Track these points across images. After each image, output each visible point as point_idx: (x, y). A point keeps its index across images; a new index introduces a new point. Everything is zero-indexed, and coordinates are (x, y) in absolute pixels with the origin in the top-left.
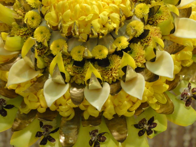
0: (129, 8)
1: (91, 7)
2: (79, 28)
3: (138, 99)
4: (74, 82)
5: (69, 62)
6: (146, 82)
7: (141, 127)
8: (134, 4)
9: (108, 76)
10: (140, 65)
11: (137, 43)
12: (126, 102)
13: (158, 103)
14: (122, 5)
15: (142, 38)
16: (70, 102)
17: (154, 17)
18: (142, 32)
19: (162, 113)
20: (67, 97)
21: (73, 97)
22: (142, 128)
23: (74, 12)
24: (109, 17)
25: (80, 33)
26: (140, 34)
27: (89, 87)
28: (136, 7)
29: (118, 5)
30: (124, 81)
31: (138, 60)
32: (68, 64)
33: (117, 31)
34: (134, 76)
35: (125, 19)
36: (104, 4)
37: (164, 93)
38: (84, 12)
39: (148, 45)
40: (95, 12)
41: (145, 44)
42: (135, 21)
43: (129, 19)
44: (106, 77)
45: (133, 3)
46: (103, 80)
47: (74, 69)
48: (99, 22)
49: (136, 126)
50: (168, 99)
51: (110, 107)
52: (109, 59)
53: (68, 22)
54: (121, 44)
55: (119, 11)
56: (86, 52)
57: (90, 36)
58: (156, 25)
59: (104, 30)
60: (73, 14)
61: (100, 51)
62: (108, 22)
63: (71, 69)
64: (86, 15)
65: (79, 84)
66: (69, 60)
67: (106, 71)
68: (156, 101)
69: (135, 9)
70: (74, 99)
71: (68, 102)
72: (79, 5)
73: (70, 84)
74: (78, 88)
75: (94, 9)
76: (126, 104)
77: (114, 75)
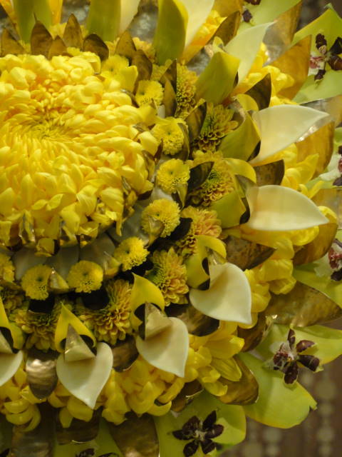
0: (144, 174)
1: (58, 179)
2: (35, 226)
3: (176, 377)
4: (34, 346)
5: (21, 303)
6: (191, 336)
7: (188, 436)
8: (154, 163)
9: (106, 328)
10: (177, 300)
11: (167, 251)
12: (149, 385)
13: (222, 380)
14: (127, 168)
15: (178, 239)
16: (27, 392)
17: (201, 188)
18: (176, 225)
19: (234, 402)
20: (21, 381)
21: (34, 381)
22: (192, 438)
23: (20, 192)
24: (98, 199)
25: (38, 238)
26: (172, 230)
27: (66, 356)
28: (161, 168)
29: (117, 170)
30: (143, 337)
31: (170, 289)
32: (18, 307)
33: (119, 227)
34: (164, 325)
35: (136, 198)
36: (87, 170)
37: (236, 357)
38: (43, 190)
39: (192, 254)
40: (66, 188)
41: (186, 251)
42: (159, 201)
43: (145, 197)
44: (103, 332)
45: (150, 161)
46: (97, 339)
47: (31, 319)
48: (77, 210)
49: (178, 435)
50: (245, 369)
51: (116, 397)
52: (107, 290)
53: (9, 215)
54: (131, 255)
55: (121, 182)
56: (55, 280)
57: (62, 243)
58: (208, 206)
59: (90, 226)
60: (19, 196)
61: (86, 274)
62: (97, 209)
63: (25, 319)
64: (49, 198)
65: (46, 352)
66: (20, 299)
67: (101, 317)
68: (218, 376)
69: (159, 172)
70: (36, 384)
71: (23, 392)
72: (31, 175)
73: (25, 353)
74: (43, 360)
75: (63, 181)
76: (152, 390)
77: (120, 325)
